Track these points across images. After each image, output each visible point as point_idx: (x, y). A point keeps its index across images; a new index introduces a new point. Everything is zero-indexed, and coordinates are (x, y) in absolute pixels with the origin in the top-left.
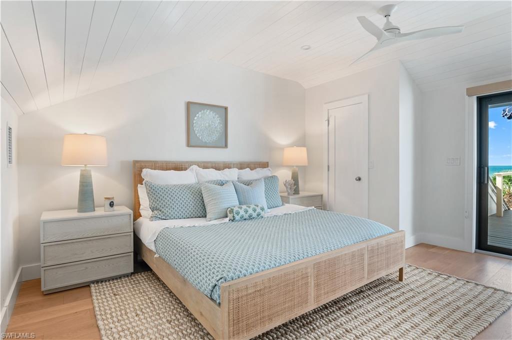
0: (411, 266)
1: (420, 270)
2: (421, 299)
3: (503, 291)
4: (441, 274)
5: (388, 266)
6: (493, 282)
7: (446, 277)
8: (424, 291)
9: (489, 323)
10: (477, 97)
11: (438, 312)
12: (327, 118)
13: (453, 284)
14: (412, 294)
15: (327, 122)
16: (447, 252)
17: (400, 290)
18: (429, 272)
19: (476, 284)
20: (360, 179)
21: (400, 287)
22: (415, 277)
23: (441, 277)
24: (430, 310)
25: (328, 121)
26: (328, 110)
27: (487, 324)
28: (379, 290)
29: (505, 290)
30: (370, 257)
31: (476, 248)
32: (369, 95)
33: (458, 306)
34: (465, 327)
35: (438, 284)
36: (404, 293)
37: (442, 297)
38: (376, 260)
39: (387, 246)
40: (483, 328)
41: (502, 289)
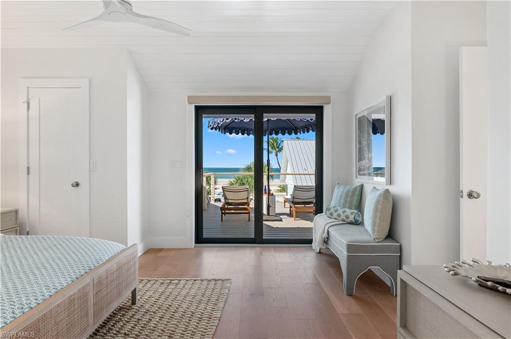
0: (142, 280)
1: (152, 282)
2: (157, 320)
3: (221, 280)
4: (172, 280)
5: (119, 294)
6: (212, 273)
7: (177, 281)
8: (159, 308)
9: (218, 319)
10: (195, 106)
11: (176, 328)
12: (25, 99)
13: (184, 287)
14: (148, 317)
15: (26, 104)
16: (174, 252)
17: (135, 317)
18: (161, 281)
19: (201, 280)
20: (77, 185)
21: (133, 313)
22: (148, 293)
23: (173, 284)
24: (169, 330)
25: (28, 104)
26: (28, 88)
27: (217, 321)
28: (109, 329)
29: (222, 278)
30: (96, 293)
31: (195, 243)
32: (90, 80)
33: (192, 312)
34: (202, 335)
35: (171, 293)
36: (138, 319)
37: (177, 308)
38: (105, 292)
39: (118, 270)
40: (215, 327)
41: (220, 278)
